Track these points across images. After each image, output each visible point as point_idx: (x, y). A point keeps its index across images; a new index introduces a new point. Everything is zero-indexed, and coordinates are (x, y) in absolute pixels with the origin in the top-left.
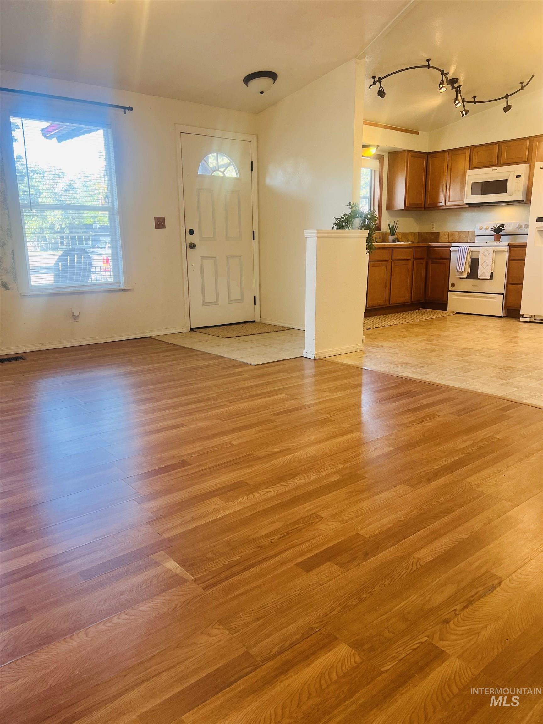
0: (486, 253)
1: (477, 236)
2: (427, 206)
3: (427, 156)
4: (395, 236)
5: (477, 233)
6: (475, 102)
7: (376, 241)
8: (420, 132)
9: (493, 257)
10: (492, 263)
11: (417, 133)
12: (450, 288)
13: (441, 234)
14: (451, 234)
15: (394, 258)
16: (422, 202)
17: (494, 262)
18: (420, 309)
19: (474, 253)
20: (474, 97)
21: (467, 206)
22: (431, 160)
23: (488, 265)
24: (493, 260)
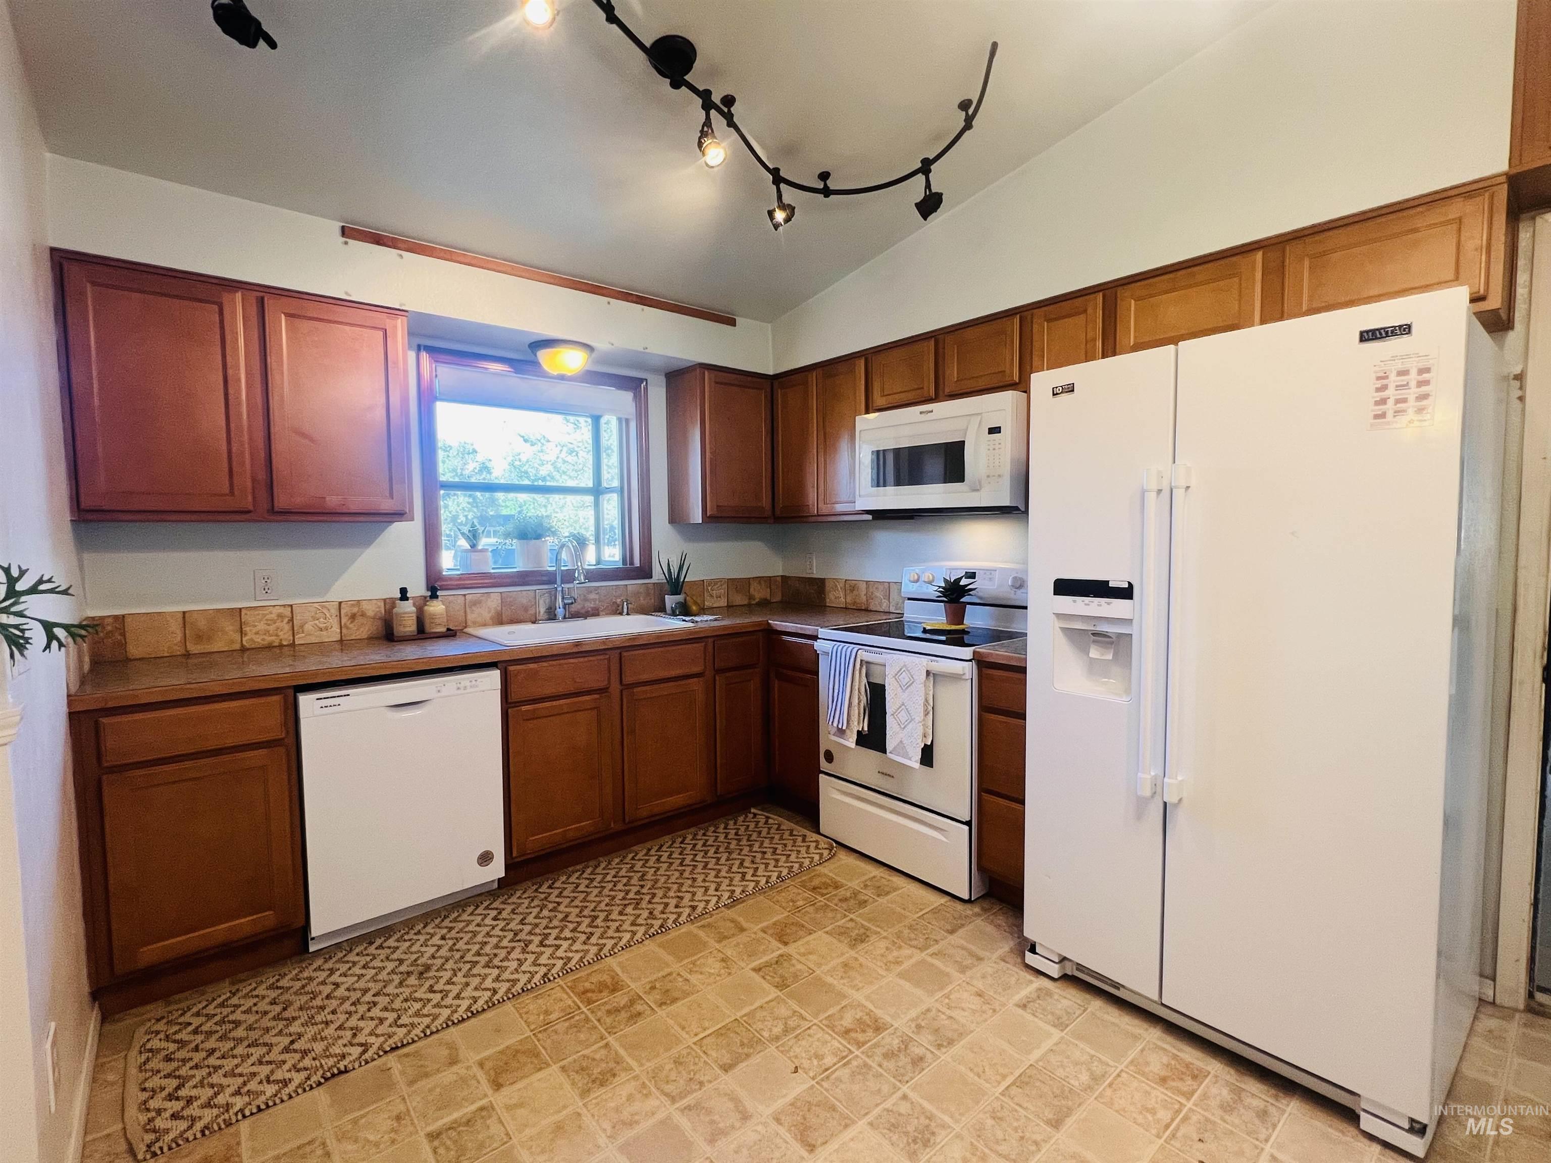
0: (905, 678)
1: (909, 599)
2: (778, 513)
3: (772, 384)
4: (680, 598)
5: (910, 589)
6: (827, 192)
7: (625, 610)
8: (739, 320)
9: (926, 694)
10: (926, 714)
11: (732, 322)
12: (824, 764)
13: (829, 585)
14: (851, 587)
15: (628, 679)
16: (766, 502)
17: (932, 710)
18: (753, 810)
19: (875, 670)
20: (824, 176)
21: (870, 517)
22: (779, 394)
23: (912, 720)
24: (926, 700)
